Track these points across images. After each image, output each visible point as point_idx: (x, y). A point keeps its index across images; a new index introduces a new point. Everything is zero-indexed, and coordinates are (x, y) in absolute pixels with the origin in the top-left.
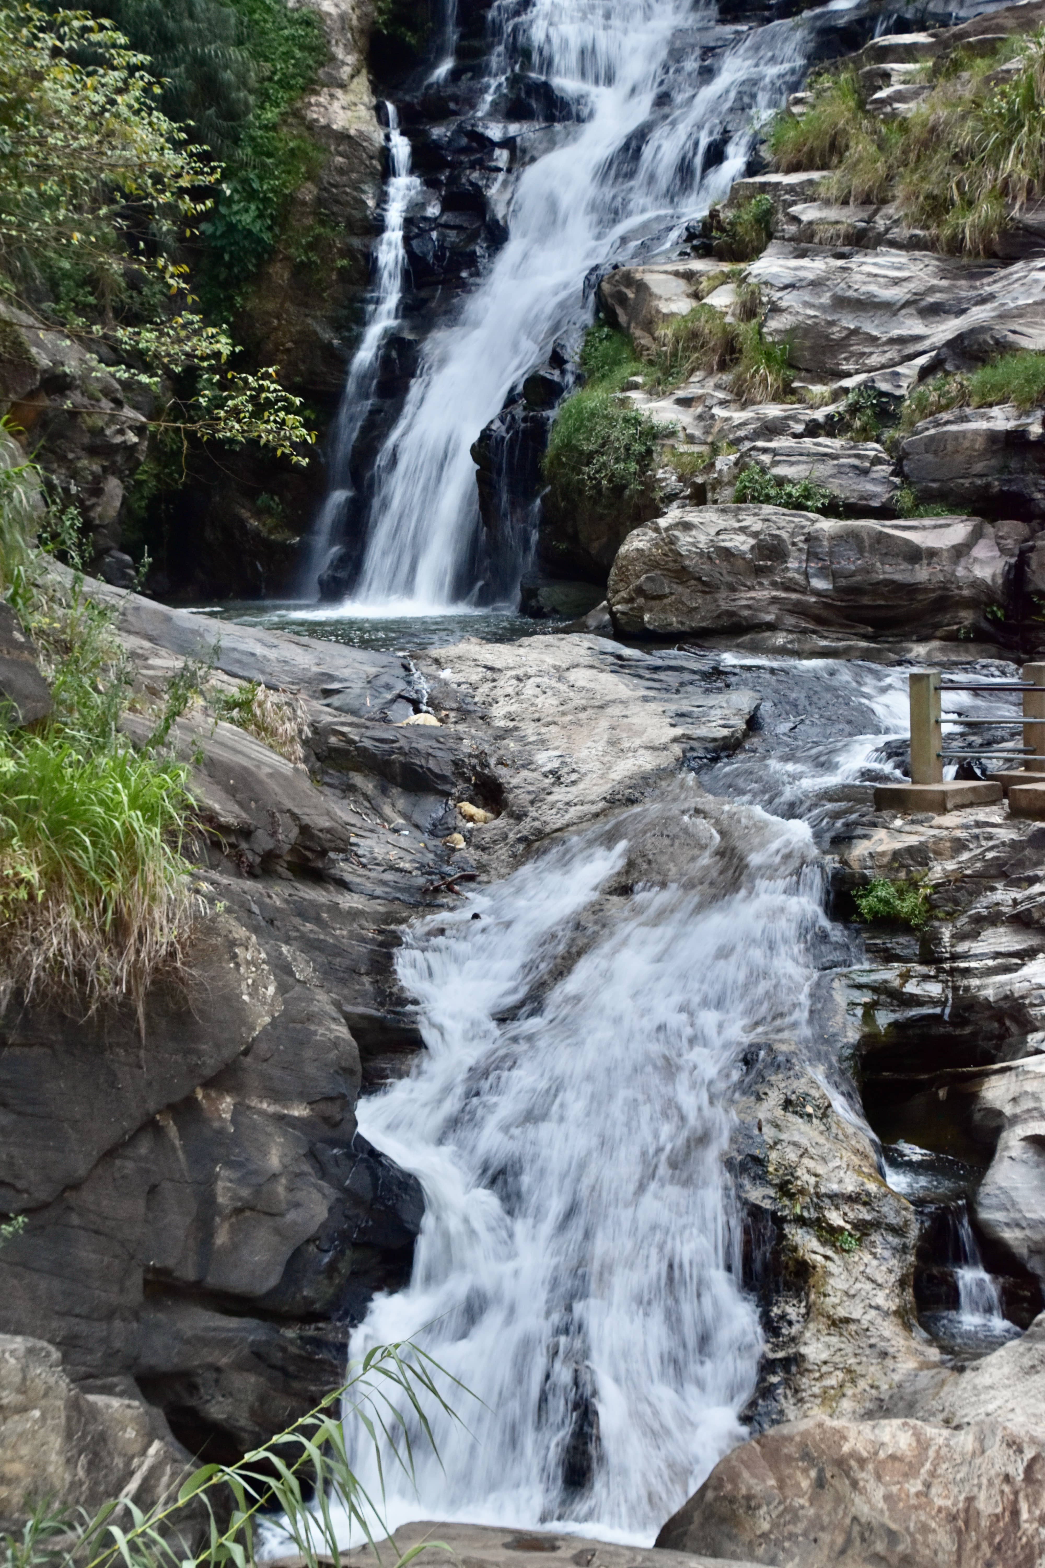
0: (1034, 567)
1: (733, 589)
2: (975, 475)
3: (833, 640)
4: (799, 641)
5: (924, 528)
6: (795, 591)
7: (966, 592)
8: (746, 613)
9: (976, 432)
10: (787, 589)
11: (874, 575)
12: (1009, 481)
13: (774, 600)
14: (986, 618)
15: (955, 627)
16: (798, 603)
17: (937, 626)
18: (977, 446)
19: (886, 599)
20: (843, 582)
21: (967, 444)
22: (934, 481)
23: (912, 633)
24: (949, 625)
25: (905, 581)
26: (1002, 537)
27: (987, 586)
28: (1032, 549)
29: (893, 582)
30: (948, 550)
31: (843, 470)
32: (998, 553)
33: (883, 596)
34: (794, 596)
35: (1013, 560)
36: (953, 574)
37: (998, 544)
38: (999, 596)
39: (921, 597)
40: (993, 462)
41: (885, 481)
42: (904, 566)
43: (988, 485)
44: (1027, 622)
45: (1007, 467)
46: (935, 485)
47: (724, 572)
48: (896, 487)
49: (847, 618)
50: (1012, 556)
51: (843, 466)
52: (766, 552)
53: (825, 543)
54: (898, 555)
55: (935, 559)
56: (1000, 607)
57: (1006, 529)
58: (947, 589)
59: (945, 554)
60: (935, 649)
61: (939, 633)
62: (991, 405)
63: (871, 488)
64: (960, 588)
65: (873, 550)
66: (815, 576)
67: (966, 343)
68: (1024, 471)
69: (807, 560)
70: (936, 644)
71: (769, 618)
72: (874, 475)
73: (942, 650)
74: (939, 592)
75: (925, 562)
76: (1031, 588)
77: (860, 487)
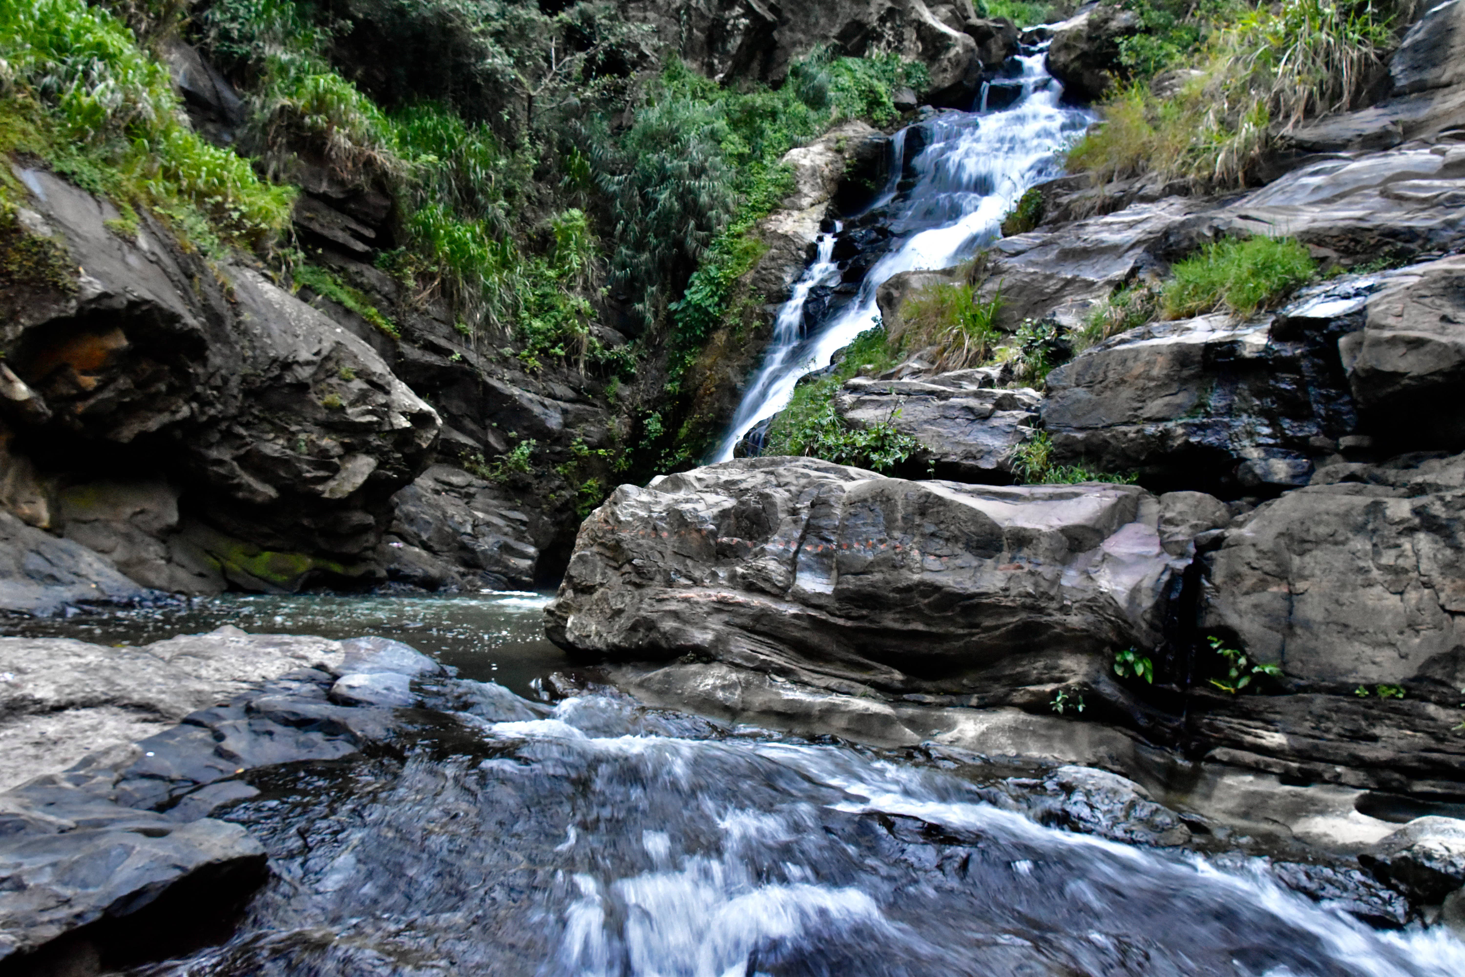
0: (1218, 580)
1: (670, 583)
2: (1149, 420)
3: (818, 690)
4: (747, 686)
5: (1033, 498)
6: (763, 592)
7: (1075, 620)
8: (668, 625)
9: (1156, 351)
10: (750, 588)
11: (905, 572)
12: (1202, 427)
13: (722, 606)
14: (1112, 675)
15: (1049, 688)
16: (763, 614)
17: (1021, 681)
18: (1155, 372)
19: (927, 620)
20: (851, 582)
21: (1138, 368)
22: (1081, 429)
23: (973, 690)
24: (1040, 682)
25: (958, 589)
26: (1170, 522)
27: (1117, 609)
28: (1217, 543)
29: (936, 588)
30: (1051, 536)
31: (950, 413)
32: (1156, 550)
33: (919, 614)
34: (757, 601)
35: (1180, 565)
36: (1055, 582)
37: (1161, 533)
38: (1141, 631)
39: (988, 622)
40: (1181, 398)
41: (1012, 431)
42: (968, 559)
43: (1166, 435)
44: (1200, 691)
45: (1203, 405)
46: (1080, 436)
47: (668, 552)
48: (1025, 440)
49: (862, 650)
50: (1182, 556)
51: (953, 407)
52: (745, 523)
53: (838, 511)
54: (955, 539)
55: (1026, 552)
56: (1142, 653)
57: (1180, 507)
58: (1041, 611)
59: (1045, 543)
60: (1000, 729)
61: (1018, 697)
62: (1191, 315)
63: (988, 441)
64: (1064, 610)
65: (909, 527)
66: (809, 568)
67: (1172, 239)
68: (1230, 411)
69: (802, 539)
70: (1007, 717)
71: (702, 637)
72: (995, 422)
73: (1016, 731)
74: (1023, 615)
75: (1006, 554)
76: (1210, 621)
77: (970, 440)
